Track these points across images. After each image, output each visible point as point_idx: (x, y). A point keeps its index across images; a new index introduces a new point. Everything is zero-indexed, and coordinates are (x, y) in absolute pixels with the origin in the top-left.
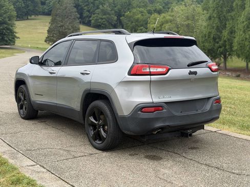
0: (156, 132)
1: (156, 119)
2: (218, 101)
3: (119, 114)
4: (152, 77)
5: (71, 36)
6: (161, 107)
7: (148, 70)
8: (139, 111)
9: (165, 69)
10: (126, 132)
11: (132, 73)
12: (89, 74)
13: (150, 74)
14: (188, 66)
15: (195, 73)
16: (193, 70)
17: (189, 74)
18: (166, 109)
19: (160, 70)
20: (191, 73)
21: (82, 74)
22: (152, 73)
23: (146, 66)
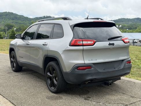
0: (87, 83)
1: (87, 74)
2: (129, 62)
3: (64, 71)
4: (84, 47)
5: (39, 21)
6: (90, 66)
7: (81, 43)
8: (75, 69)
9: (93, 42)
10: (68, 82)
11: (71, 45)
12: (47, 45)
13: (83, 45)
14: (109, 40)
15: (113, 44)
16: (111, 42)
17: (109, 45)
18: (93, 68)
19: (89, 42)
20: (110, 44)
21: (43, 45)
22: (84, 45)
23: (80, 40)
